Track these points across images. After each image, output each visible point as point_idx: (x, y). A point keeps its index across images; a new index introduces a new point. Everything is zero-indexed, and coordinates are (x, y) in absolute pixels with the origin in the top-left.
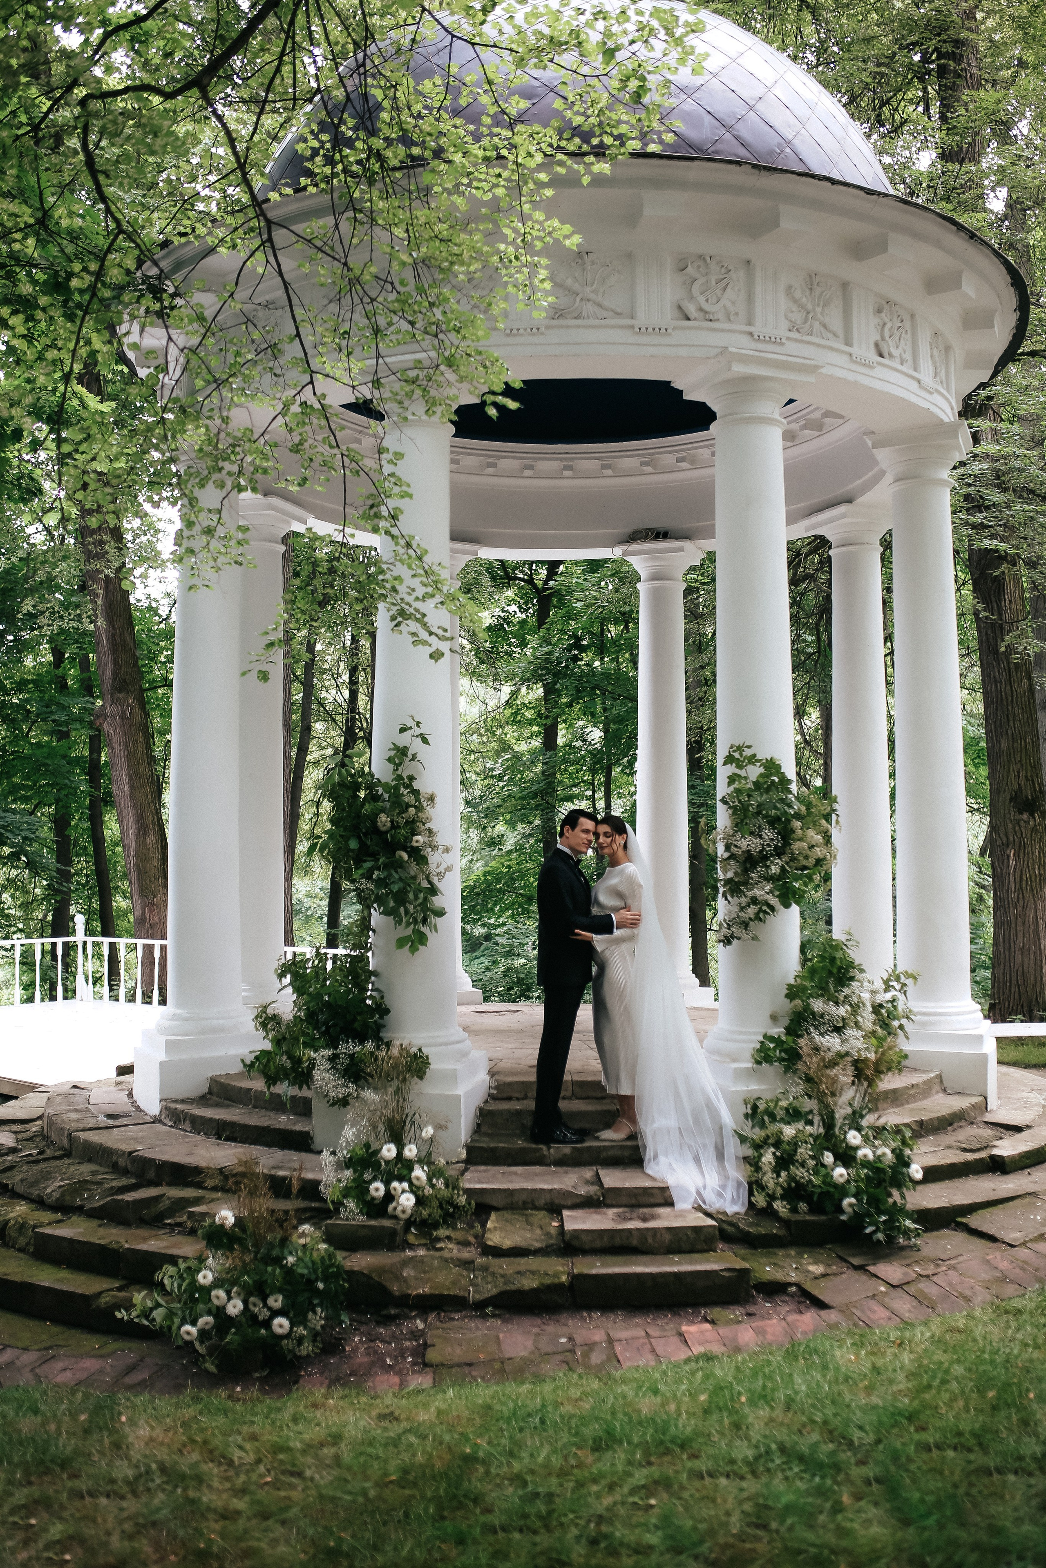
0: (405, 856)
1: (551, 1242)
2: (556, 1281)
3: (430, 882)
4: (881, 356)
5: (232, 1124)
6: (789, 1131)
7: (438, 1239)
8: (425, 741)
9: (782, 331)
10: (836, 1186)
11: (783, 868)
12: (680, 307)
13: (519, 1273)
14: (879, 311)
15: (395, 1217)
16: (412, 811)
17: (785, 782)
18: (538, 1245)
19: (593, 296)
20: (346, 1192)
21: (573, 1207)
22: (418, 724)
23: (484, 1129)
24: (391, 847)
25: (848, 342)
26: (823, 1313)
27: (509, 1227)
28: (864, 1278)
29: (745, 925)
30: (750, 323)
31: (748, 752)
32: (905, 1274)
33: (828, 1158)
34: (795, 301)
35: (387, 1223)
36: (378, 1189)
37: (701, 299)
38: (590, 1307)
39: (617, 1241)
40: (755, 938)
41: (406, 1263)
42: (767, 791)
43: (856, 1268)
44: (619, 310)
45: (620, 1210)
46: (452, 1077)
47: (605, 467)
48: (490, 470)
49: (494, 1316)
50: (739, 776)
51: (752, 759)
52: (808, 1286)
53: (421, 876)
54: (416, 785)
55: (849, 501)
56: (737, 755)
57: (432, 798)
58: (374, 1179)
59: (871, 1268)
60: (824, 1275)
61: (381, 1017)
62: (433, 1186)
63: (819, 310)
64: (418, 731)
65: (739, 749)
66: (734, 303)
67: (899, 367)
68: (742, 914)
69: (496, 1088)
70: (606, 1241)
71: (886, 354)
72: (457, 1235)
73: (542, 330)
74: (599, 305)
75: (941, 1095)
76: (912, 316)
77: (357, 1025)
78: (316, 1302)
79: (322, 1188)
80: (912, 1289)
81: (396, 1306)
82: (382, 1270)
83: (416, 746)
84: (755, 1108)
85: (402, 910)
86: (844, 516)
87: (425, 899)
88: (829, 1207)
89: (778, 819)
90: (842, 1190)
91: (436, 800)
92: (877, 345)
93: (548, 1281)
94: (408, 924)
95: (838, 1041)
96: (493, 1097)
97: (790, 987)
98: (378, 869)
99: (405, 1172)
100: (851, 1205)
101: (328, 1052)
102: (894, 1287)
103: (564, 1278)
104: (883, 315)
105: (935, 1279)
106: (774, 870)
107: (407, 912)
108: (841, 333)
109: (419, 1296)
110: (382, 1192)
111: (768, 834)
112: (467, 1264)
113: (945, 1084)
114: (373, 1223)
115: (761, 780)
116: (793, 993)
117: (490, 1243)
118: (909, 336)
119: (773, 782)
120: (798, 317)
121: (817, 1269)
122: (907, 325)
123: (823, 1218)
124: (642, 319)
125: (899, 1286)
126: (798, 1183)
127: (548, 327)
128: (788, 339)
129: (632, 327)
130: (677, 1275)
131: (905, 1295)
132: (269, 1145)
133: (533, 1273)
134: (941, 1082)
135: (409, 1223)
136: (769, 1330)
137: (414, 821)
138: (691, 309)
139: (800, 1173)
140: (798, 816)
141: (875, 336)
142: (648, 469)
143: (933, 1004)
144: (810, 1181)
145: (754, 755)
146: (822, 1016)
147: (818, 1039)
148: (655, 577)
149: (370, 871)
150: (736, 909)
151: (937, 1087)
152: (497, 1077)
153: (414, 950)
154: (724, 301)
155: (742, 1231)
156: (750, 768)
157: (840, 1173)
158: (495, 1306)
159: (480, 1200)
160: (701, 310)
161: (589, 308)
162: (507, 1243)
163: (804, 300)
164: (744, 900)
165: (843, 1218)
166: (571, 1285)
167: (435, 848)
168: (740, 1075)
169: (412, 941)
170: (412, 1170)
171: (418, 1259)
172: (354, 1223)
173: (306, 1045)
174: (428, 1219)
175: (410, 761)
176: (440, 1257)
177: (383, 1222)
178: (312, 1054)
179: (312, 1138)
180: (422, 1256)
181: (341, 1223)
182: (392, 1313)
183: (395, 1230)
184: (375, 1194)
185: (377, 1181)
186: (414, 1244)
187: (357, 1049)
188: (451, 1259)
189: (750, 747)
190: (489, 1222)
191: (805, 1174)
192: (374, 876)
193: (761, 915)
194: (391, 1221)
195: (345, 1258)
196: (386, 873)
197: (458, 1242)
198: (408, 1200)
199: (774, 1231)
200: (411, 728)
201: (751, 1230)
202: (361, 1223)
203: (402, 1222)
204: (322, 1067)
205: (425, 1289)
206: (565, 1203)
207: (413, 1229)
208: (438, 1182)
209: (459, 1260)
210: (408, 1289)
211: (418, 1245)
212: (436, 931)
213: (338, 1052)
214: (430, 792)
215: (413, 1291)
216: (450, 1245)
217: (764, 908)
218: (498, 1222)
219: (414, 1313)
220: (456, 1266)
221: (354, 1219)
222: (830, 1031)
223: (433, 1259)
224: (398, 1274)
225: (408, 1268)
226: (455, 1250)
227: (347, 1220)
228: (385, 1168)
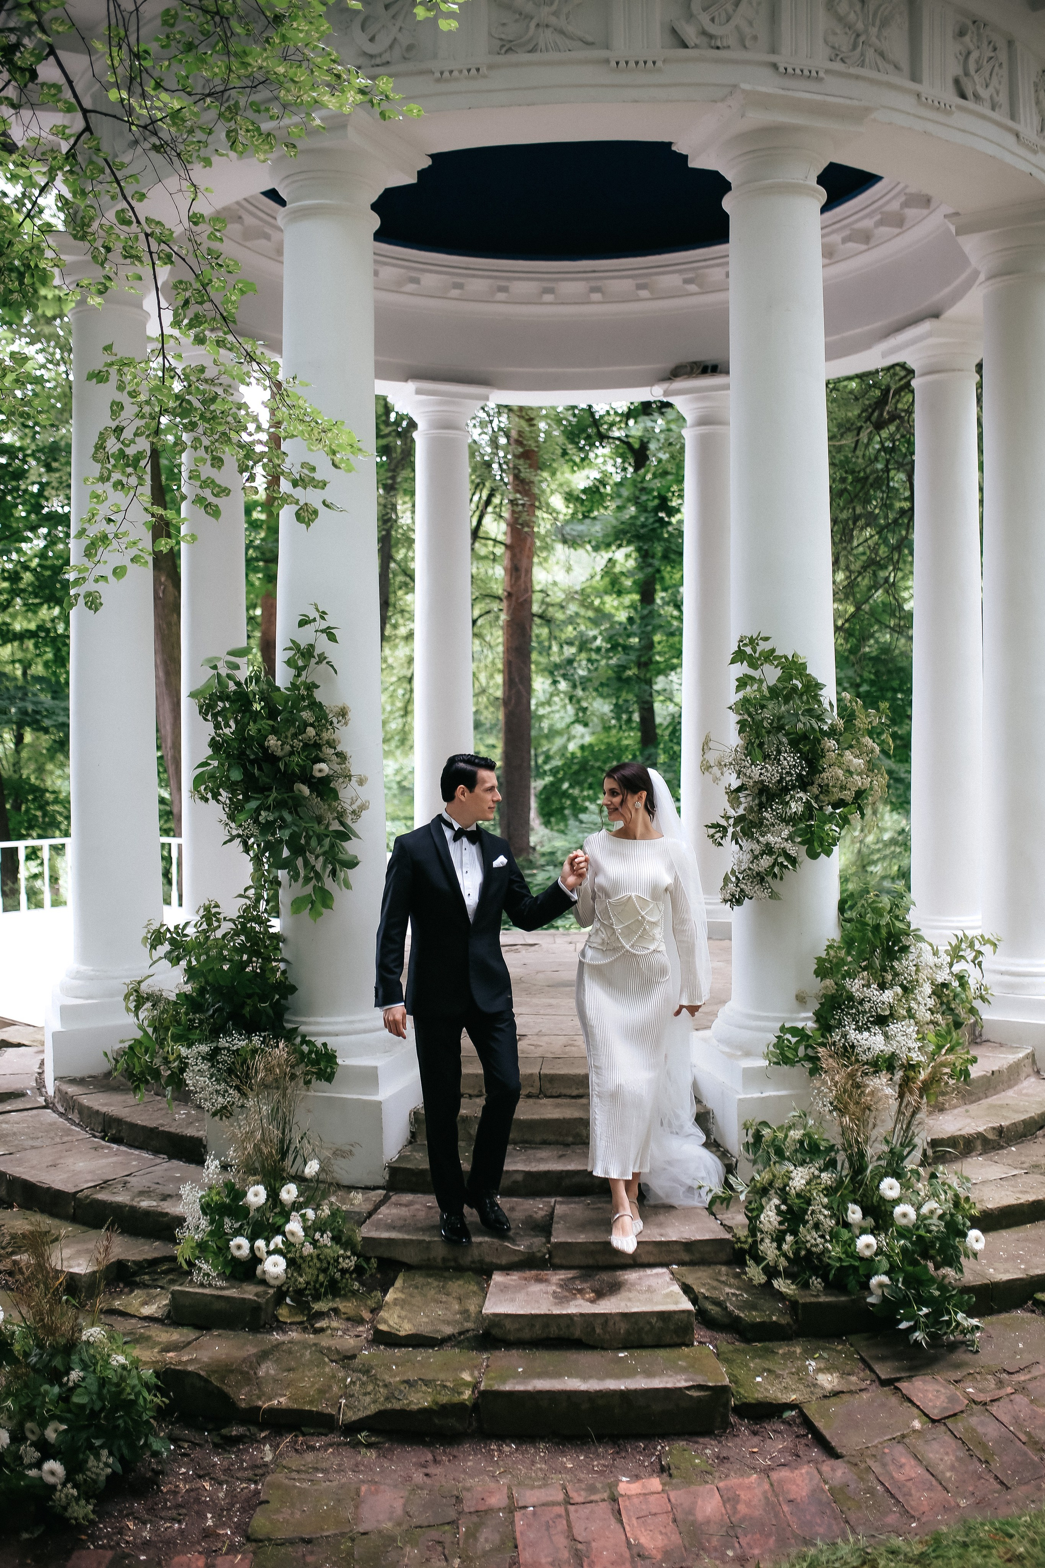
0: (306, 791)
1: (469, 1325)
2: (456, 1399)
3: (342, 824)
4: (963, 96)
5: (118, 1121)
6: (799, 1178)
7: (321, 1315)
8: (332, 638)
9: (820, 60)
10: (861, 1259)
11: (808, 806)
12: (674, 31)
13: (407, 1382)
14: (961, 33)
15: (263, 1282)
16: (311, 731)
17: (813, 687)
18: (448, 1330)
19: (553, 20)
20: (202, 1246)
21: (507, 1268)
22: (323, 615)
24: (288, 780)
25: (915, 77)
26: (829, 1465)
27: (418, 1300)
28: (894, 1401)
29: (760, 878)
30: (773, 50)
31: (763, 646)
32: (952, 1399)
33: (855, 1214)
34: (840, 19)
35: (249, 1292)
36: (240, 1246)
37: (704, 19)
38: (502, 1437)
39: (554, 1331)
40: (774, 896)
41: (264, 1355)
42: (787, 699)
43: (884, 1383)
44: (590, 39)
45: (570, 1274)
46: (370, 1077)
47: (640, 287)
48: (501, 296)
49: (369, 1446)
50: (752, 678)
51: (770, 656)
52: (811, 1412)
53: (330, 816)
54: (319, 695)
55: (936, 316)
56: (748, 650)
57: (343, 713)
58: (238, 1232)
59: (903, 1385)
60: (836, 1394)
61: (284, 997)
62: (314, 1243)
63: (874, 31)
64: (324, 625)
65: (752, 642)
66: (751, 23)
67: (988, 112)
68: (754, 867)
70: (538, 1331)
71: (970, 94)
72: (345, 1306)
73: (484, 70)
74: (562, 32)
75: (1033, 1079)
76: (1010, 43)
77: (247, 1010)
78: (97, 1443)
79: (180, 1232)
80: (959, 1427)
81: (243, 1422)
82: (225, 1369)
83: (323, 644)
84: (758, 1137)
85: (300, 862)
86: (930, 334)
87: (332, 846)
88: (852, 1283)
89: (804, 737)
90: (868, 1266)
91: (350, 715)
92: (957, 82)
93: (444, 1399)
94: (307, 880)
95: (880, 1038)
97: (820, 960)
98: (268, 809)
99: (280, 1221)
100: (881, 1285)
101: (204, 1048)
102: (933, 1421)
103: (467, 1394)
104: (967, 39)
105: (994, 1409)
106: (795, 807)
107: (306, 863)
108: (905, 65)
109: (271, 1411)
110: (245, 1252)
111: (789, 759)
112: (346, 1359)
113: (1039, 1065)
114: (232, 1293)
115: (780, 685)
116: (824, 970)
117: (383, 1327)
118: (1004, 72)
119: (795, 689)
120: (843, 41)
121: (828, 1381)
122: (1003, 56)
123: (843, 1299)
124: (621, 49)
125: (938, 1421)
126: (809, 1251)
127: (491, 67)
128: (827, 72)
129: (607, 61)
130: (625, 1396)
131: (948, 1438)
132: (156, 1152)
133: (427, 1383)
134: (1034, 1062)
135: (280, 1295)
136: (744, 1495)
137: (317, 746)
138: (690, 33)
139: (811, 1238)
140: (832, 732)
141: (954, 69)
142: (693, 288)
143: (1025, 961)
144: (826, 1250)
145: (772, 651)
146: (861, 1002)
147: (853, 1035)
148: (703, 421)
149: (258, 811)
150: (747, 857)
151: (1028, 1070)
153: (315, 913)
154: (737, 20)
155: (730, 1314)
156: (767, 667)
157: (866, 1243)
158: (373, 1431)
159: (386, 1255)
160: (704, 33)
161: (546, 37)
162: (406, 1329)
163: (852, 17)
164: (757, 848)
165: (871, 1301)
166: (476, 1406)
167: (349, 777)
168: (750, 1076)
169: (313, 903)
170: (288, 1221)
171: (285, 1347)
172: (207, 1291)
173: (177, 1039)
174: (305, 1289)
175: (317, 663)
176: (315, 1345)
177: (245, 1292)
178: (184, 1051)
179: (205, 1147)
180: (290, 1342)
181: (191, 1290)
182: (234, 1433)
183: (259, 1303)
184: (237, 1253)
185: (242, 1235)
186: (285, 1323)
187: (243, 1043)
188: (329, 1349)
189: (766, 639)
190: (391, 1290)
191: (819, 1240)
192: (260, 818)
193: (776, 870)
194: (260, 1289)
195: (189, 1343)
196: (277, 814)
197: (348, 1319)
198: (275, 1265)
199: (774, 1318)
200: (314, 620)
201: (742, 1315)
202: (215, 1292)
203: (271, 1291)
204: (196, 1068)
205: (281, 1400)
206: (499, 1262)
207: (288, 1300)
208: (322, 1236)
209: (338, 1352)
210: (259, 1398)
211: (291, 1324)
212: (348, 886)
213: (220, 1045)
214: (341, 705)
215: (264, 1403)
216: (334, 1324)
217: (780, 860)
218: (402, 1292)
219: (263, 1435)
220: (332, 1361)
221: (210, 1285)
222: (872, 1023)
223: (305, 1348)
224: (252, 1372)
225: (269, 1363)
226: (340, 1333)
227: (202, 1285)
228: (253, 1217)
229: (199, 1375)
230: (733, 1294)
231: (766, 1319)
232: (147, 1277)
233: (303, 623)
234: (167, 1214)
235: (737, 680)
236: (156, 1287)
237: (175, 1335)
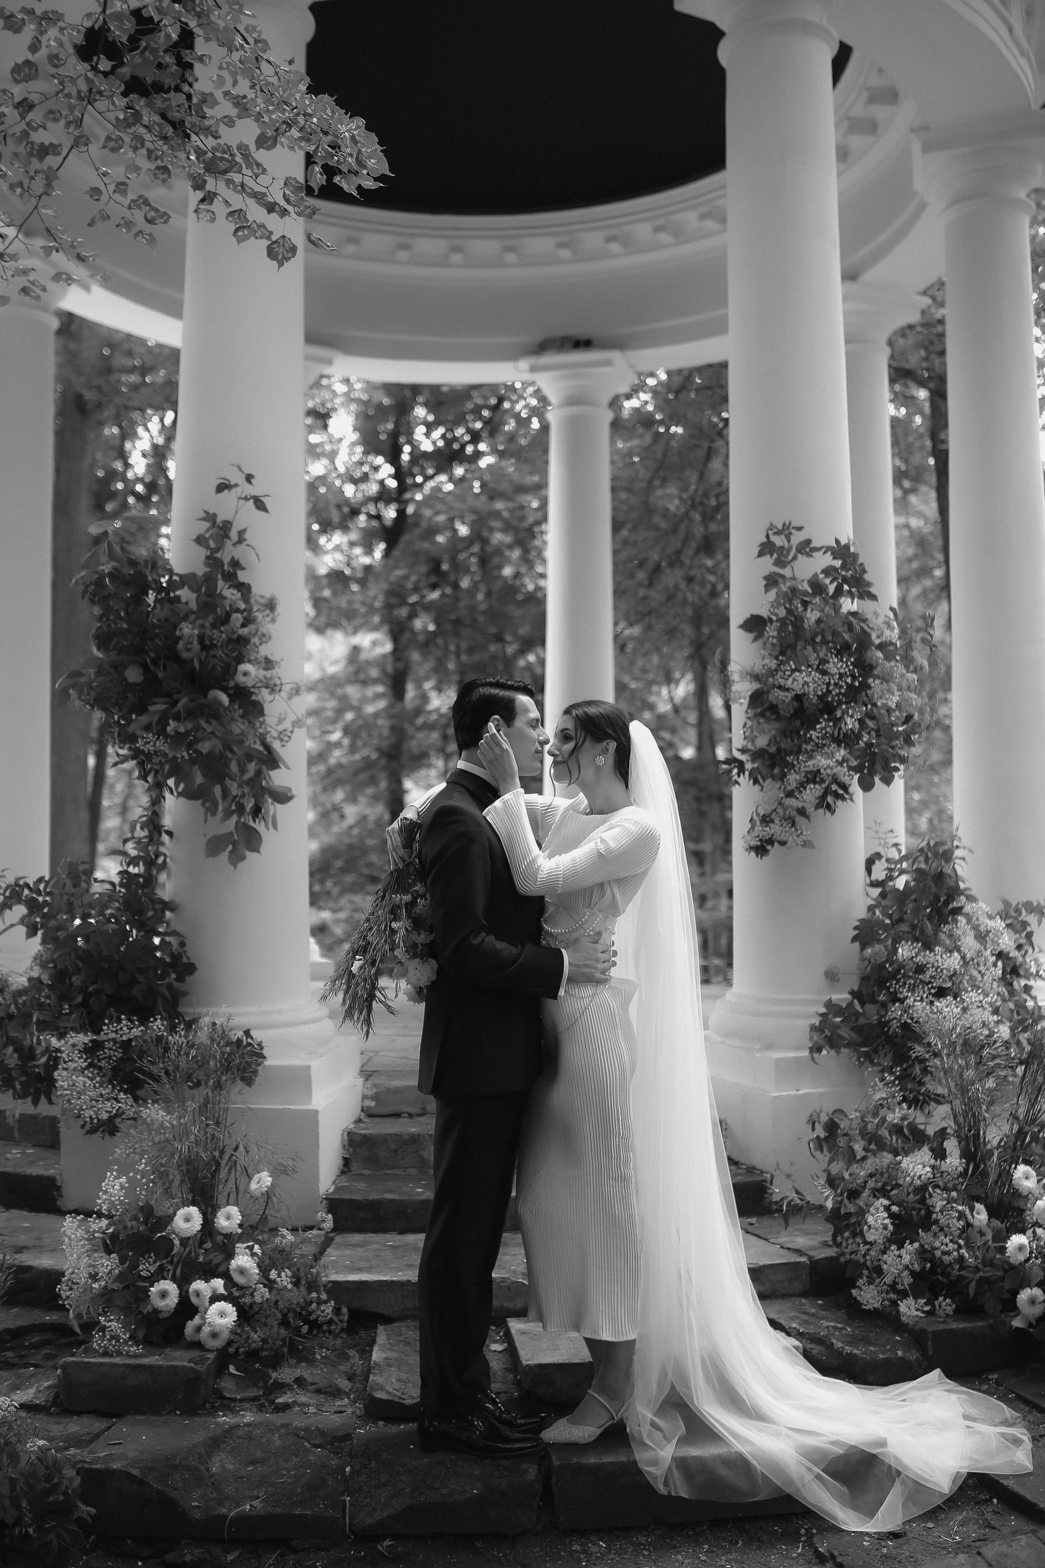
0: (224, 699)
2: (518, 1481)
3: (266, 746)
7: (281, 1387)
8: (260, 505)
10: (1006, 1267)
15: (198, 1345)
20: (106, 1299)
22: (249, 479)
23: (355, 1167)
24: (200, 683)
29: (792, 821)
31: (797, 536)
33: (980, 1214)
35: (180, 1359)
36: (165, 1293)
38: (585, 1532)
40: (809, 841)
41: (216, 1445)
46: (302, 1079)
47: (507, 249)
48: (351, 249)
49: (396, 1560)
50: (782, 576)
51: (806, 548)
53: (251, 735)
54: (244, 578)
56: (776, 542)
57: (271, 605)
58: (160, 1275)
61: (180, 979)
62: (270, 1284)
64: (249, 491)
65: (783, 530)
69: (374, 1098)
72: (315, 1373)
77: (135, 991)
79: (62, 1289)
81: (197, 1541)
82: (166, 1466)
83: (246, 516)
84: (830, 1128)
85: (217, 790)
87: (259, 773)
88: (990, 1303)
90: (1018, 1275)
91: (279, 609)
93: (501, 1483)
94: (228, 814)
96: (369, 1114)
97: (860, 924)
98: (177, 718)
99: (217, 1258)
101: (83, 1039)
103: (532, 1473)
107: (225, 793)
109: (242, 1520)
110: (173, 1300)
111: (837, 667)
112: (335, 1442)
114: (156, 1360)
116: (866, 935)
117: (378, 1396)
123: (979, 1324)
135: (225, 1356)
137: (239, 640)
139: (939, 1244)
142: (567, 254)
144: (959, 1258)
145: (809, 542)
146: (920, 971)
147: (918, 1007)
148: (571, 401)
149: (163, 722)
150: (779, 795)
152: (374, 1080)
153: (236, 858)
155: (839, 1353)
156: (802, 561)
158: (400, 1538)
159: (357, 1306)
164: (792, 780)
165: (1017, 1323)
167: (275, 688)
168: (788, 1070)
169: (235, 844)
170: (231, 1255)
171: (240, 1432)
172: (117, 1360)
173: (43, 1026)
174: (262, 1349)
175: (235, 545)
176: (285, 1426)
177: (174, 1359)
178: (54, 1042)
179: (59, 1189)
180: (248, 1425)
181: (92, 1360)
182: (188, 1558)
183: (197, 1372)
184: (160, 1304)
185: (164, 1278)
186: (233, 1400)
187: (136, 1032)
188: (307, 1429)
189: (800, 529)
190: (376, 1348)
191: (951, 1246)
192: (169, 729)
193: (830, 799)
194: (194, 1354)
195: (98, 1436)
196: (189, 725)
197: (318, 1391)
198: (222, 1314)
199: (900, 1353)
200: (236, 485)
201: (856, 1351)
202: (131, 1361)
203: (211, 1356)
204: (72, 1065)
205: (255, 1503)
206: (511, 1305)
207: (232, 1369)
208: (279, 1276)
209: (321, 1433)
210: (221, 1504)
211: (241, 1400)
212: (275, 827)
213: (102, 1037)
214: (268, 595)
215: (230, 1510)
216: (303, 1399)
217: (834, 787)
218: (390, 1349)
219: (230, 1558)
220: (316, 1446)
221: (119, 1353)
222: (934, 995)
223: (271, 1431)
224: (203, 1468)
225: (222, 1456)
226: (312, 1410)
227: (106, 1354)
228: (178, 1253)
229: (129, 1474)
230: (835, 1328)
231: (888, 1355)
232: (10, 1354)
233: (223, 487)
234: (30, 1268)
235: (765, 578)
236: (27, 1366)
237: (74, 1426)
